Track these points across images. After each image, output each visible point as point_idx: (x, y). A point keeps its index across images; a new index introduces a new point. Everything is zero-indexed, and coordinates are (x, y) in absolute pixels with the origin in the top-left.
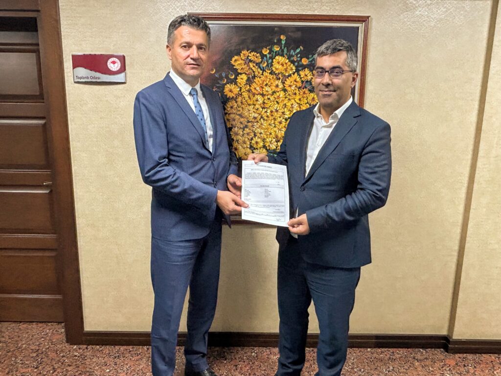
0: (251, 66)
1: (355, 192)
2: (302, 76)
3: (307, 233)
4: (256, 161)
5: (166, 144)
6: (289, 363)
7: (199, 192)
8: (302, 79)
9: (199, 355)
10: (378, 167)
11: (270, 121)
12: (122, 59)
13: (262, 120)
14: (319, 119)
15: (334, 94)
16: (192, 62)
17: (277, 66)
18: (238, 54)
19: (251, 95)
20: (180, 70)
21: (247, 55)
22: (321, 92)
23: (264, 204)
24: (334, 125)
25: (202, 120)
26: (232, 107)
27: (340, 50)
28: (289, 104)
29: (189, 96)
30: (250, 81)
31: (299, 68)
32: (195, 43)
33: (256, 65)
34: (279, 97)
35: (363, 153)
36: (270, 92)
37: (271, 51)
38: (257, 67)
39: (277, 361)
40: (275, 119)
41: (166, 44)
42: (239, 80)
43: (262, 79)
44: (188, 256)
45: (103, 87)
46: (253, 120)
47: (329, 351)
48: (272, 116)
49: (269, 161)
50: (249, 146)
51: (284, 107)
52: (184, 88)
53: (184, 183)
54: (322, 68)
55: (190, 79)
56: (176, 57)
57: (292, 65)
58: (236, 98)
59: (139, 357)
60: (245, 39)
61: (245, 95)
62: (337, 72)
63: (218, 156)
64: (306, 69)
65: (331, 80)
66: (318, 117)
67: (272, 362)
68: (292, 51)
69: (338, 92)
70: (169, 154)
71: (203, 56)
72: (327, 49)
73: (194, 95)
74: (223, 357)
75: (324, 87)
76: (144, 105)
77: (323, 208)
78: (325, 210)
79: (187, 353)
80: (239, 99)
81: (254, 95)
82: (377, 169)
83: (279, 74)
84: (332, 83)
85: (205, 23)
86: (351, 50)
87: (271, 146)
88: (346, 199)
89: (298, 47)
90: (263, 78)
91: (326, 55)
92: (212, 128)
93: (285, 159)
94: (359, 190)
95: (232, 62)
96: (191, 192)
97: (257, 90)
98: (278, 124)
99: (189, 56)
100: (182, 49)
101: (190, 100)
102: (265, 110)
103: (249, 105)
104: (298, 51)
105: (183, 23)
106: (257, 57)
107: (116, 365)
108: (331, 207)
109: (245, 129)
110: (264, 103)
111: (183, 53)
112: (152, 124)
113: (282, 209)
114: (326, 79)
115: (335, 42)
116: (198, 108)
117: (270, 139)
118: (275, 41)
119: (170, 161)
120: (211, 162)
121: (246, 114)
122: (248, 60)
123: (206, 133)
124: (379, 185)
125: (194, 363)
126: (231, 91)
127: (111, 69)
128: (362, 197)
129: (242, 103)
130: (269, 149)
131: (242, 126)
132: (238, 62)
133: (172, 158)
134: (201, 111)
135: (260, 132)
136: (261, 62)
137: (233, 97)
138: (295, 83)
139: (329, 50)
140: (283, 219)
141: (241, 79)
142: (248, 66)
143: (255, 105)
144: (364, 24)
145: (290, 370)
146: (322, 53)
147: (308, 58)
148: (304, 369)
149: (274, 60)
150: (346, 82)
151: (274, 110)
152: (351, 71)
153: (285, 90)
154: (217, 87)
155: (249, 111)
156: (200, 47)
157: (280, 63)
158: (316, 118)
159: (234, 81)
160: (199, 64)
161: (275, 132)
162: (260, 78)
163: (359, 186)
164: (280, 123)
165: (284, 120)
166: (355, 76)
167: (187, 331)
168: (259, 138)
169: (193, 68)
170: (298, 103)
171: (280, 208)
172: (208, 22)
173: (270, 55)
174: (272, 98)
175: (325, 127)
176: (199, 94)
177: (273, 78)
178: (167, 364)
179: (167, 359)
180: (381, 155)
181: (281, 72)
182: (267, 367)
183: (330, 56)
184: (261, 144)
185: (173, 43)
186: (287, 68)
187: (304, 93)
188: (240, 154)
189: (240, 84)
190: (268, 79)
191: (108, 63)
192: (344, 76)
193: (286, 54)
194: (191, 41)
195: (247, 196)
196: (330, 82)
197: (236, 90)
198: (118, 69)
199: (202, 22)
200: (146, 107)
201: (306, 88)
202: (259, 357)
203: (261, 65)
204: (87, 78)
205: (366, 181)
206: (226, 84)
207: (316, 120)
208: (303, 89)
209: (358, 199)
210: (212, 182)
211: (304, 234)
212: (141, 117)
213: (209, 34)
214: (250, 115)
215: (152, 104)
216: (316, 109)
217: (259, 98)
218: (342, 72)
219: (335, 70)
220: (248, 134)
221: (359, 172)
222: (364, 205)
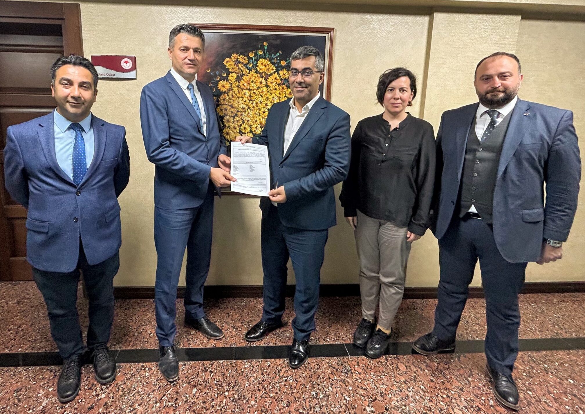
0: (240, 67)
1: (323, 168)
2: (281, 75)
3: (284, 201)
4: (243, 142)
5: (168, 129)
6: (272, 310)
7: (195, 169)
8: (281, 77)
9: (196, 305)
10: (340, 148)
11: (255, 111)
12: (134, 60)
13: (249, 109)
14: (294, 110)
15: (306, 90)
16: (189, 62)
17: (261, 67)
18: (229, 56)
19: (240, 90)
20: (180, 68)
21: (237, 57)
22: (295, 88)
23: (249, 177)
24: (306, 115)
25: (197, 109)
26: (224, 100)
27: (309, 55)
28: (271, 97)
29: (187, 90)
30: (239, 79)
31: (279, 68)
32: (192, 47)
33: (244, 66)
34: (262, 92)
35: (329, 138)
36: (256, 88)
37: (256, 55)
38: (244, 67)
39: (262, 309)
40: (260, 110)
41: (168, 47)
42: (230, 78)
43: (248, 76)
44: (185, 223)
45: (117, 82)
46: (242, 110)
47: (303, 299)
48: (257, 106)
49: (253, 143)
50: (238, 131)
51: (267, 99)
52: (183, 83)
53: (183, 162)
54: (296, 69)
55: (188, 76)
56: (176, 59)
57: (273, 66)
58: (228, 92)
59: (146, 308)
60: (235, 45)
61: (235, 89)
62: (308, 73)
63: (211, 139)
64: (285, 69)
65: (303, 79)
66: (293, 108)
67: (258, 310)
68: (273, 55)
69: (309, 88)
70: (170, 137)
71: (199, 57)
72: (300, 54)
73: (191, 89)
74: (217, 307)
75: (298, 84)
76: (149, 96)
77: (297, 181)
78: (299, 183)
79: (186, 304)
80: (230, 93)
81: (242, 89)
82: (340, 150)
83: (262, 73)
84: (304, 81)
85: (200, 31)
86: (319, 55)
87: (256, 131)
88: (316, 175)
89: (278, 52)
90: (250, 76)
91: (299, 59)
92: (206, 117)
93: (267, 141)
94: (327, 167)
95: (225, 63)
96: (189, 169)
97: (245, 86)
98: (262, 113)
99: (186, 57)
100: (180, 52)
101: (187, 93)
102: (252, 102)
103: (238, 98)
104: (278, 54)
105: (181, 31)
106: (244, 59)
107: (126, 315)
108: (304, 180)
109: (235, 117)
110: (250, 96)
111: (182, 55)
112: (156, 112)
113: (264, 182)
114: (299, 78)
115: (306, 48)
116: (194, 100)
117: (256, 126)
118: (259, 47)
119: (171, 143)
120: (205, 144)
121: (236, 105)
122: (237, 62)
123: (201, 120)
124: (342, 163)
125: (193, 312)
126: (223, 86)
127: (124, 68)
128: (328, 172)
129: (232, 96)
130: (255, 134)
131: (233, 115)
132: (229, 63)
133: (172, 140)
134: (196, 102)
135: (247, 119)
136: (248, 63)
137: (225, 91)
138: (276, 80)
139: (301, 55)
140: (264, 190)
141: (232, 77)
142: (238, 66)
143: (243, 98)
144: (330, 34)
145: (273, 316)
146: (296, 57)
147: (286, 61)
148: (284, 315)
149: (259, 62)
150: (315, 81)
151: (259, 102)
152: (319, 72)
153: (267, 86)
154: (212, 83)
155: (238, 102)
156: (196, 51)
157: (263, 64)
158: (291, 109)
159: (226, 79)
160: (195, 64)
161: (260, 119)
162: (247, 76)
163: (326, 164)
164: (264, 112)
165: (267, 110)
166: (322, 75)
167: (185, 285)
168: (246, 124)
169: (190, 67)
170: (277, 96)
171: (262, 181)
172: (202, 31)
173: (255, 58)
174: (257, 92)
175: (298, 116)
176: (195, 89)
177: (257, 76)
178: (168, 313)
179: (168, 310)
180: (343, 139)
181: (264, 72)
182: (254, 314)
183: (302, 60)
184: (249, 129)
185: (173, 47)
186: (269, 68)
187: (283, 88)
188: (231, 138)
189: (231, 80)
190: (254, 77)
191: (122, 63)
192: (313, 76)
193: (268, 57)
194: (188, 46)
195: (235, 171)
196: (303, 81)
197: (228, 86)
198: (130, 68)
199: (198, 30)
200: (151, 98)
201: (284, 84)
202: (248, 306)
203: (248, 66)
204: (104, 74)
205: (331, 160)
206: (219, 81)
207: (291, 110)
208: (282, 85)
209: (325, 173)
210: (206, 160)
211: (282, 202)
212: (147, 106)
213: (203, 40)
214: (240, 106)
215: (156, 97)
216: (291, 102)
217: (246, 92)
218: (312, 73)
219: (306, 71)
220: (238, 121)
221: (326, 153)
222: (330, 178)
